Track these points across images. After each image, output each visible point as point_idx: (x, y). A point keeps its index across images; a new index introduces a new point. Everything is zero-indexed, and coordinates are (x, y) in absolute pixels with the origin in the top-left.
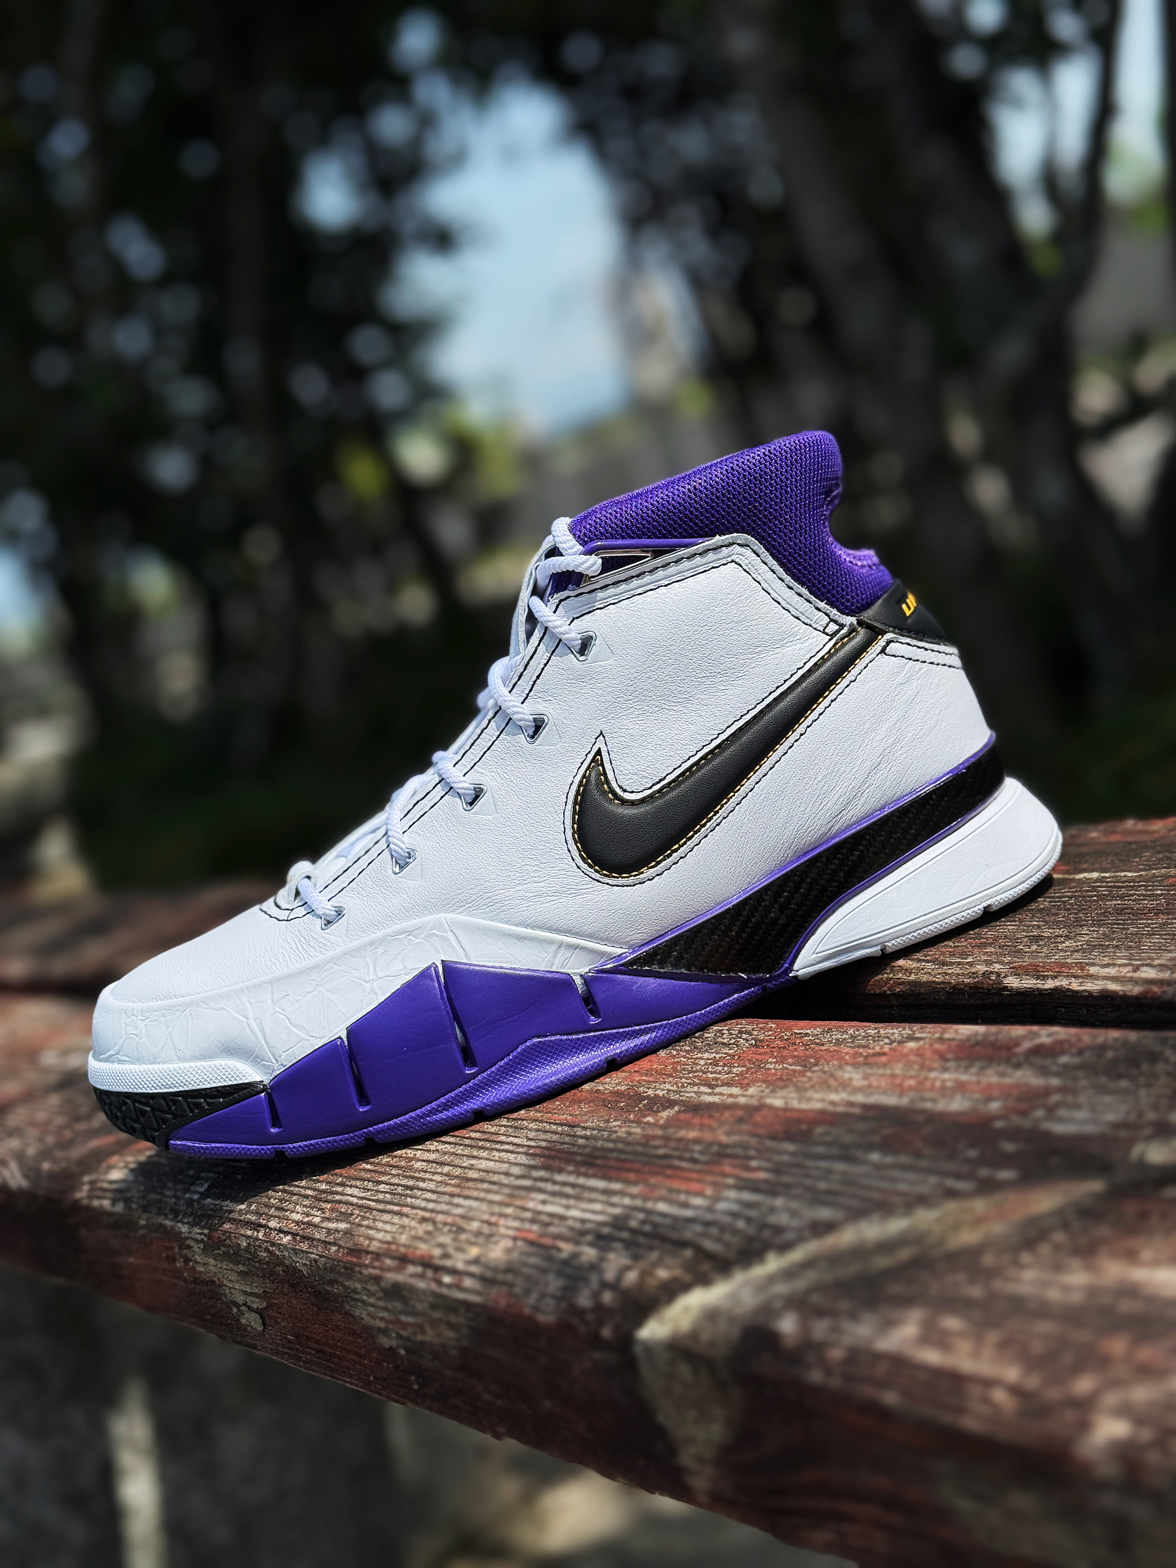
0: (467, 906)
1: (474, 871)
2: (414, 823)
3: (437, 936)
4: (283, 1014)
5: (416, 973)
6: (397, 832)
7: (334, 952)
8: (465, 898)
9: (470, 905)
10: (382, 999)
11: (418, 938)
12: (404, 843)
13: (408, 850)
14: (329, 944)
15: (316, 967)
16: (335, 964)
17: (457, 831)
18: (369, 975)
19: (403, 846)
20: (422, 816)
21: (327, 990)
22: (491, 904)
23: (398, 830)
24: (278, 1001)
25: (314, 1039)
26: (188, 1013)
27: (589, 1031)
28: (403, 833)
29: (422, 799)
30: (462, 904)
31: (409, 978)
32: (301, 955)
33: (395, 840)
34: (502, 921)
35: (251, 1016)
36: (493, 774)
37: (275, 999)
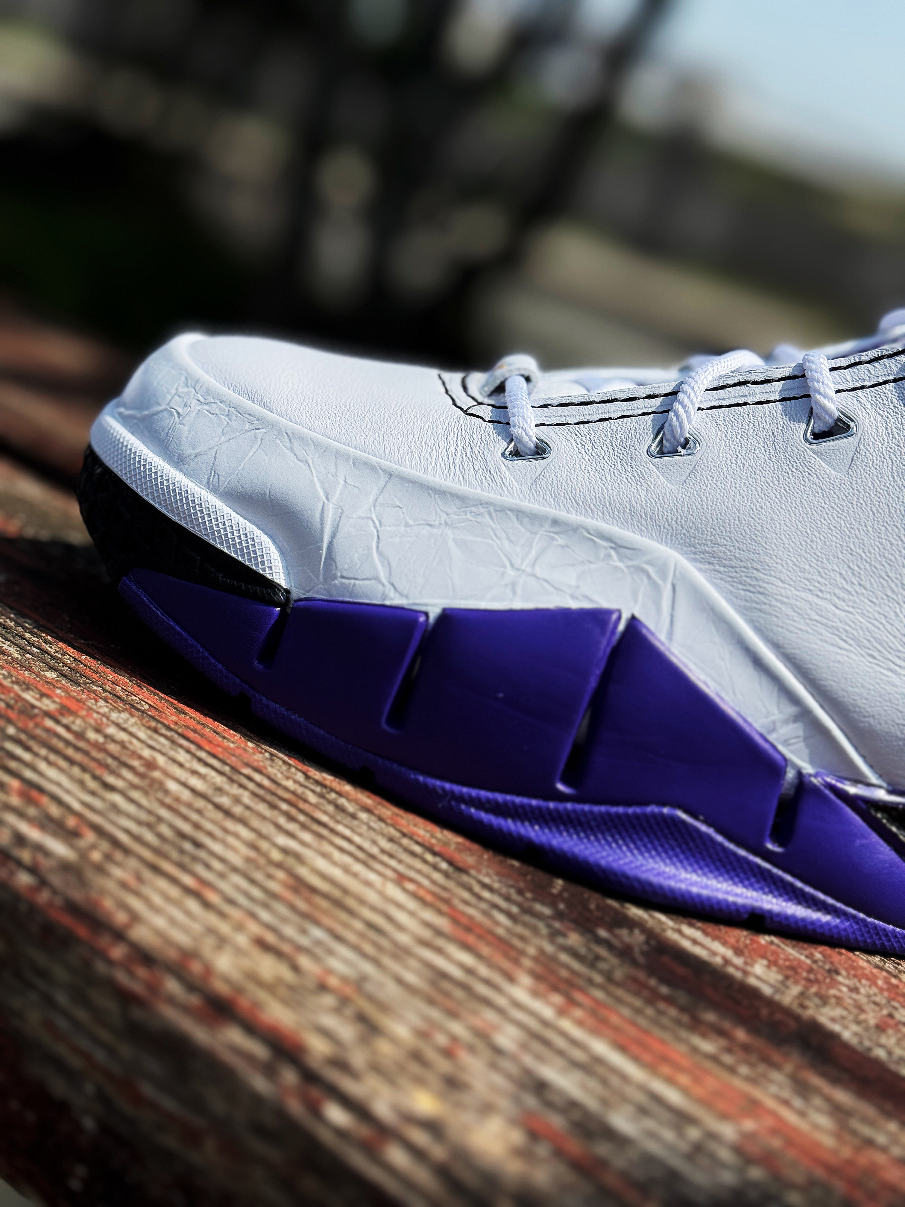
0: (717, 567)
1: (760, 528)
2: (721, 407)
3: (649, 577)
4: (375, 527)
5: (587, 605)
6: (691, 402)
7: (499, 497)
8: (722, 555)
9: (722, 569)
10: (518, 605)
11: (622, 562)
12: (690, 423)
13: (688, 436)
14: (499, 481)
15: (461, 499)
16: (489, 513)
17: (773, 458)
18: (523, 560)
19: (687, 427)
20: (738, 405)
21: (455, 540)
22: (751, 589)
23: (695, 400)
24: (382, 505)
25: (392, 590)
26: (260, 436)
27: (756, 853)
28: (699, 409)
29: (755, 383)
30: (712, 560)
31: (574, 605)
32: (452, 468)
33: (681, 410)
34: (752, 622)
35: (334, 499)
36: (879, 418)
37: (380, 500)
